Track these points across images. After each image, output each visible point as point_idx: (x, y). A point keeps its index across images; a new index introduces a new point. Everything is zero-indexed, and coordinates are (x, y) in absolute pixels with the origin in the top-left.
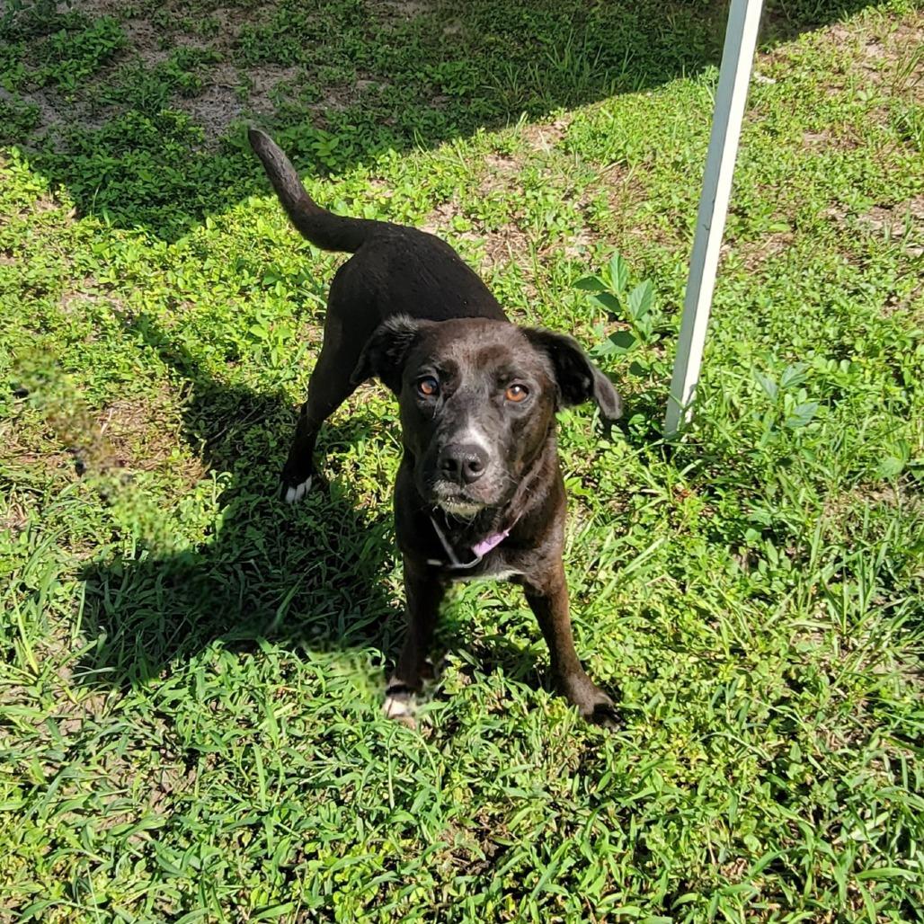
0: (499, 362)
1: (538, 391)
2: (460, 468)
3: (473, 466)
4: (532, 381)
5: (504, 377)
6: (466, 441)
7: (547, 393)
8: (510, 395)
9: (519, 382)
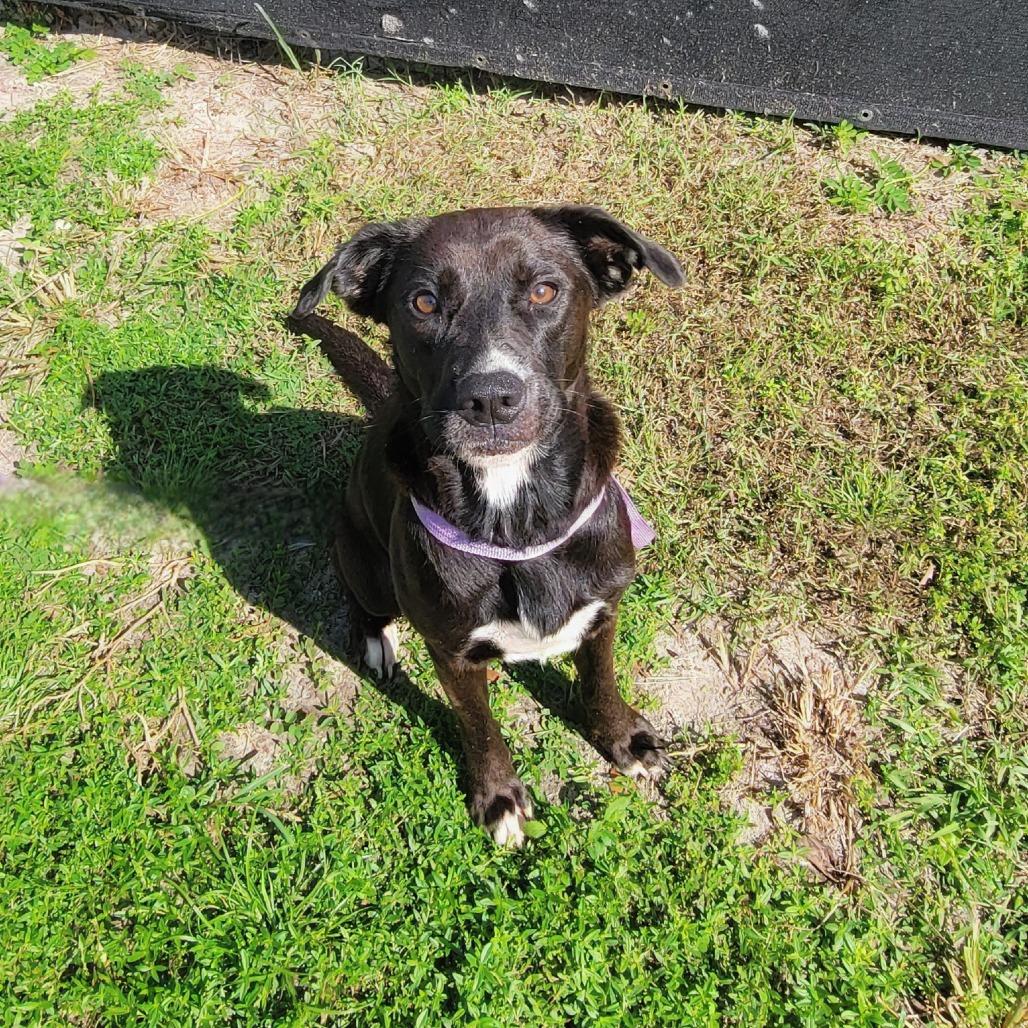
0: (513, 259)
1: (569, 285)
2: (487, 406)
3: (506, 401)
4: (559, 274)
5: (523, 277)
6: (490, 368)
7: (580, 285)
8: (534, 297)
9: (542, 279)
